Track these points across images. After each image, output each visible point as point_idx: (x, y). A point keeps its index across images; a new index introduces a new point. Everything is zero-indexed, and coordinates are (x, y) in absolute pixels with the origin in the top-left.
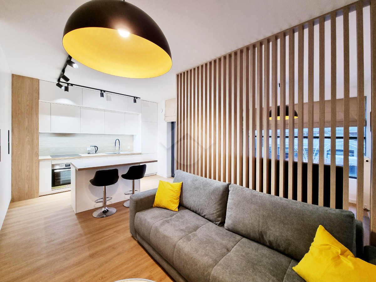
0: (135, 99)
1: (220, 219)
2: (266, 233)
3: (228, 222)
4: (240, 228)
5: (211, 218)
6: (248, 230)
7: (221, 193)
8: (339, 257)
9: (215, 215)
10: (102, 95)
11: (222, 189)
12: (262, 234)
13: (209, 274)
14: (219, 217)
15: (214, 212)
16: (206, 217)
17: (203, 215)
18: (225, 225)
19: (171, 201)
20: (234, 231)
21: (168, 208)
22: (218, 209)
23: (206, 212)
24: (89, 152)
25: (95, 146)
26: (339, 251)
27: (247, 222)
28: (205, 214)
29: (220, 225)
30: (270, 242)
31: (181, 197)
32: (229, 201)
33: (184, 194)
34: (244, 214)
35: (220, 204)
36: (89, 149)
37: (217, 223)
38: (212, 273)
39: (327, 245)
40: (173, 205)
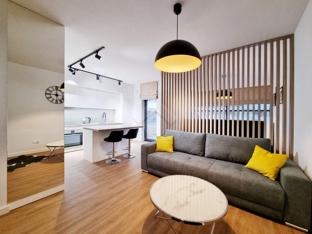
0: (120, 82)
1: (202, 153)
2: (230, 154)
3: (207, 153)
4: (215, 154)
5: (197, 153)
6: (220, 154)
7: (201, 139)
8: (266, 154)
9: (199, 151)
10: (98, 78)
11: (202, 136)
12: (228, 155)
13: (208, 172)
14: (201, 151)
15: (198, 149)
16: (192, 153)
17: (191, 152)
18: (206, 155)
19: (168, 147)
20: (211, 157)
21: (167, 151)
22: (200, 147)
23: (193, 150)
24: (84, 122)
25: (89, 118)
26: (266, 152)
27: (219, 151)
28: (192, 151)
29: (202, 156)
30: (232, 158)
31: (173, 145)
32: (206, 142)
33: (175, 143)
34: (217, 147)
35: (202, 144)
36: (84, 120)
37: (200, 155)
38: (209, 171)
39: (260, 151)
40: (170, 149)
